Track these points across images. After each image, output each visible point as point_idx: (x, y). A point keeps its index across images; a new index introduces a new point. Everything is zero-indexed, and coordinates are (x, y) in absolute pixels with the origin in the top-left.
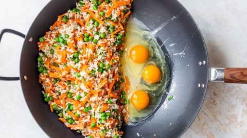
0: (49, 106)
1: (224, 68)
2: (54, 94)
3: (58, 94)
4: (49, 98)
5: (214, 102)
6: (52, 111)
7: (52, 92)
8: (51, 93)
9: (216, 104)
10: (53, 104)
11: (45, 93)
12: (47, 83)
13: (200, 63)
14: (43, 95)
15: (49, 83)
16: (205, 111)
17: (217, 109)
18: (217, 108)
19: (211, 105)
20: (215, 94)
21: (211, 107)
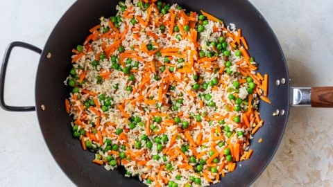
0: (81, 141)
1: (310, 88)
2: (87, 126)
3: (91, 125)
4: (79, 132)
5: (290, 152)
6: (85, 149)
7: (83, 123)
8: (81, 125)
9: (292, 156)
10: (85, 139)
11: (74, 125)
12: (77, 107)
13: (278, 82)
14: (72, 128)
15: (79, 108)
16: (277, 164)
17: (294, 163)
18: (293, 160)
19: (286, 156)
20: (291, 141)
21: (286, 158)
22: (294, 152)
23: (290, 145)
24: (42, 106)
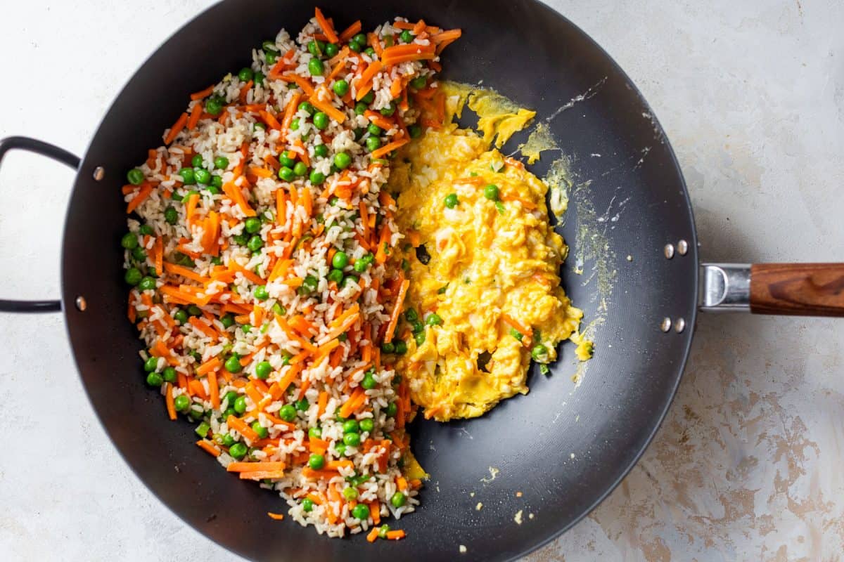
0: (163, 399)
1: (748, 266)
2: (181, 360)
3: (192, 359)
4: (162, 373)
5: (685, 439)
6: (173, 416)
7: (172, 352)
8: (168, 357)
9: (688, 448)
10: (176, 392)
11: (149, 356)
12: (156, 322)
14: (144, 363)
15: (164, 324)
16: (650, 467)
17: (691, 466)
18: (689, 461)
19: (671, 448)
20: (689, 412)
21: (672, 454)
22: (695, 440)
23: (684, 422)
24: (79, 300)
